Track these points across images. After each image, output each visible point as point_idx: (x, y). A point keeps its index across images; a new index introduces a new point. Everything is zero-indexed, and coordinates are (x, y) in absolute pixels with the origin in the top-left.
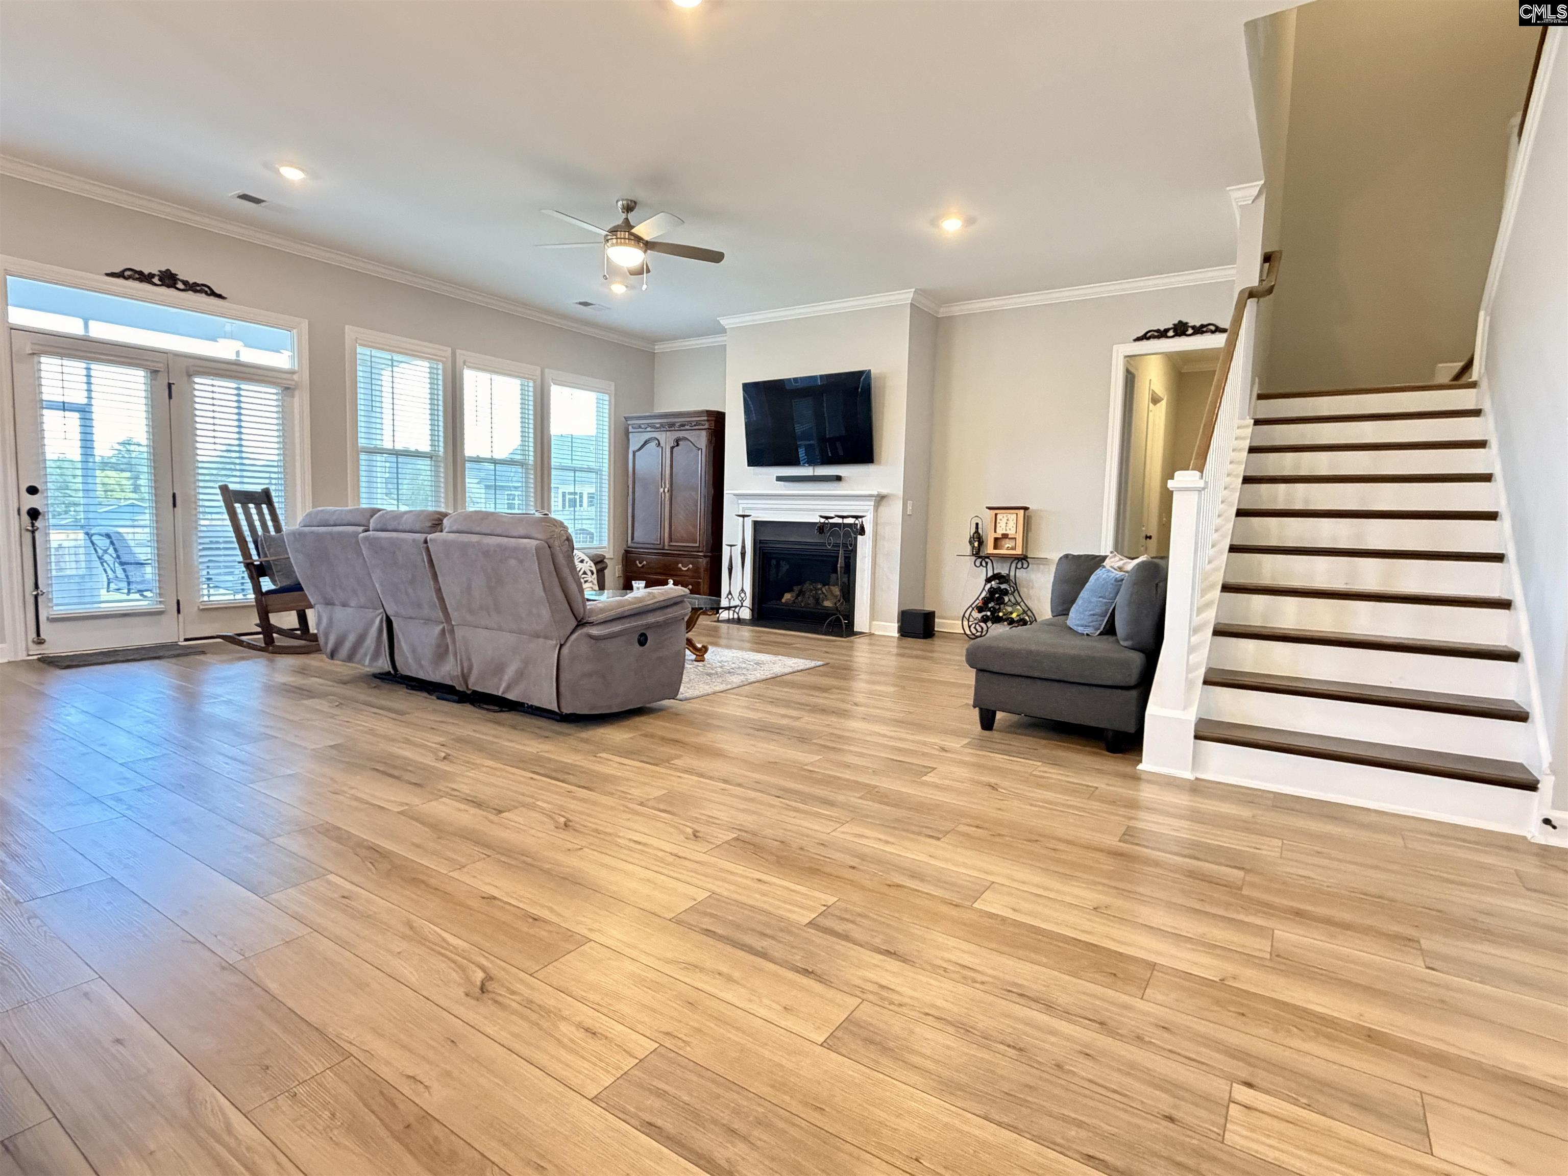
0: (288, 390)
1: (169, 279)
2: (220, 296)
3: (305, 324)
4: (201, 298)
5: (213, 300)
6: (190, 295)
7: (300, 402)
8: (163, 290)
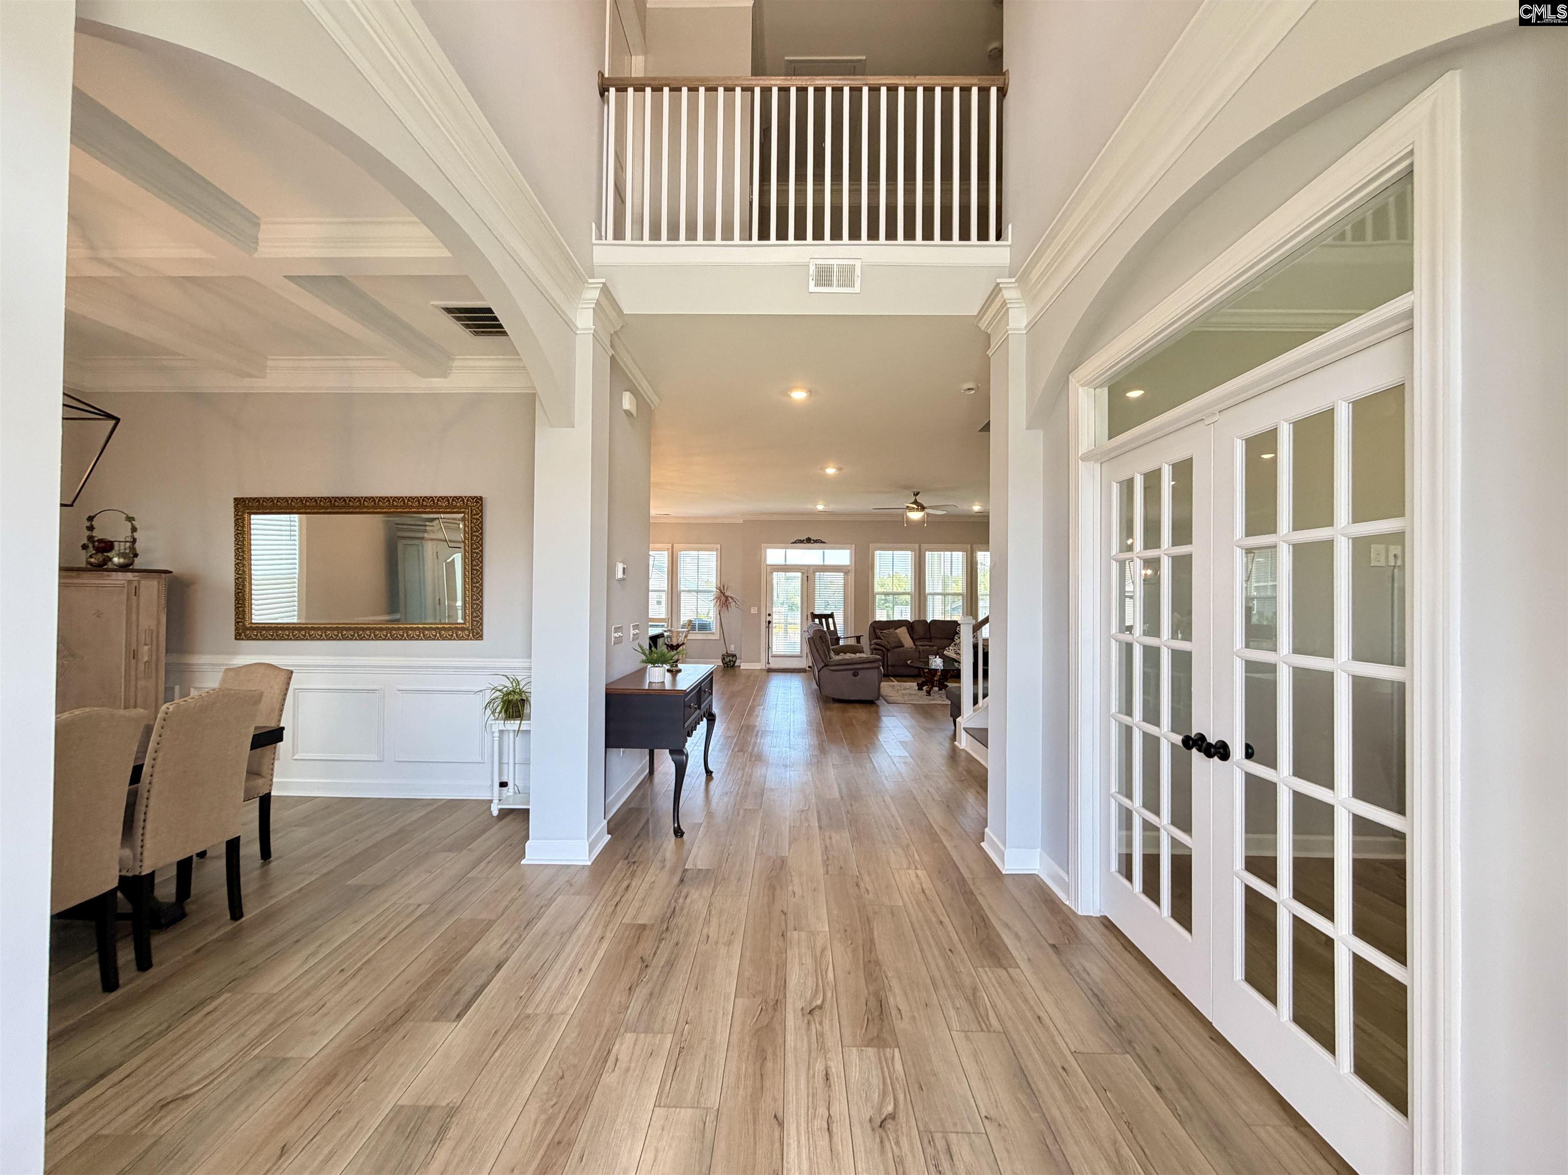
0: (846, 573)
1: (809, 540)
2: (824, 542)
3: (854, 546)
4: (818, 545)
6: (815, 544)
7: (851, 577)
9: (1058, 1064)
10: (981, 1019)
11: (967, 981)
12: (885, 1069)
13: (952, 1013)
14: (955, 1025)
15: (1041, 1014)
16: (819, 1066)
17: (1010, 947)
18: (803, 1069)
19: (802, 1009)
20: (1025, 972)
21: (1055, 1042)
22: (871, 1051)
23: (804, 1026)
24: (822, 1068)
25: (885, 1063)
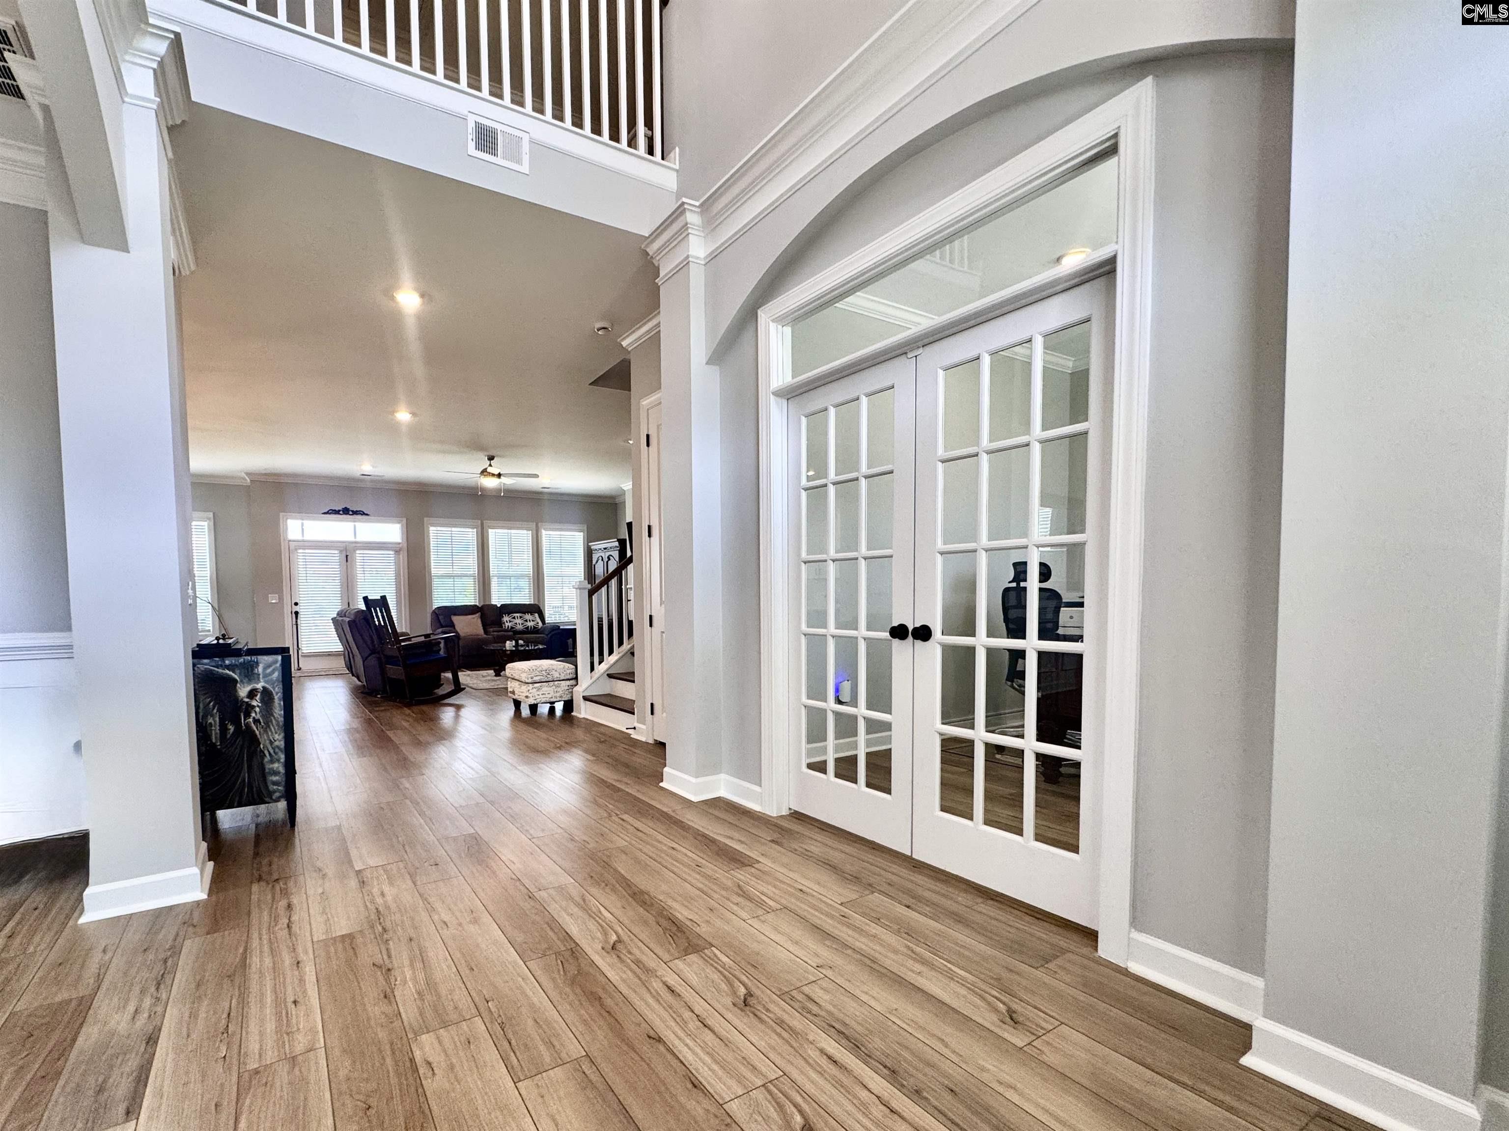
0: (397, 552)
1: (346, 511)
2: (367, 515)
3: (405, 520)
4: (359, 517)
5: (364, 517)
6: (355, 516)
7: (403, 556)
8: (345, 516)
9: (837, 915)
10: (760, 904)
11: (729, 883)
12: (716, 965)
13: (735, 908)
14: (744, 915)
15: (801, 887)
16: (656, 985)
17: (741, 850)
18: (643, 991)
19: (603, 948)
20: (766, 863)
21: (824, 902)
22: (693, 958)
23: (616, 960)
24: (661, 985)
25: (712, 962)
